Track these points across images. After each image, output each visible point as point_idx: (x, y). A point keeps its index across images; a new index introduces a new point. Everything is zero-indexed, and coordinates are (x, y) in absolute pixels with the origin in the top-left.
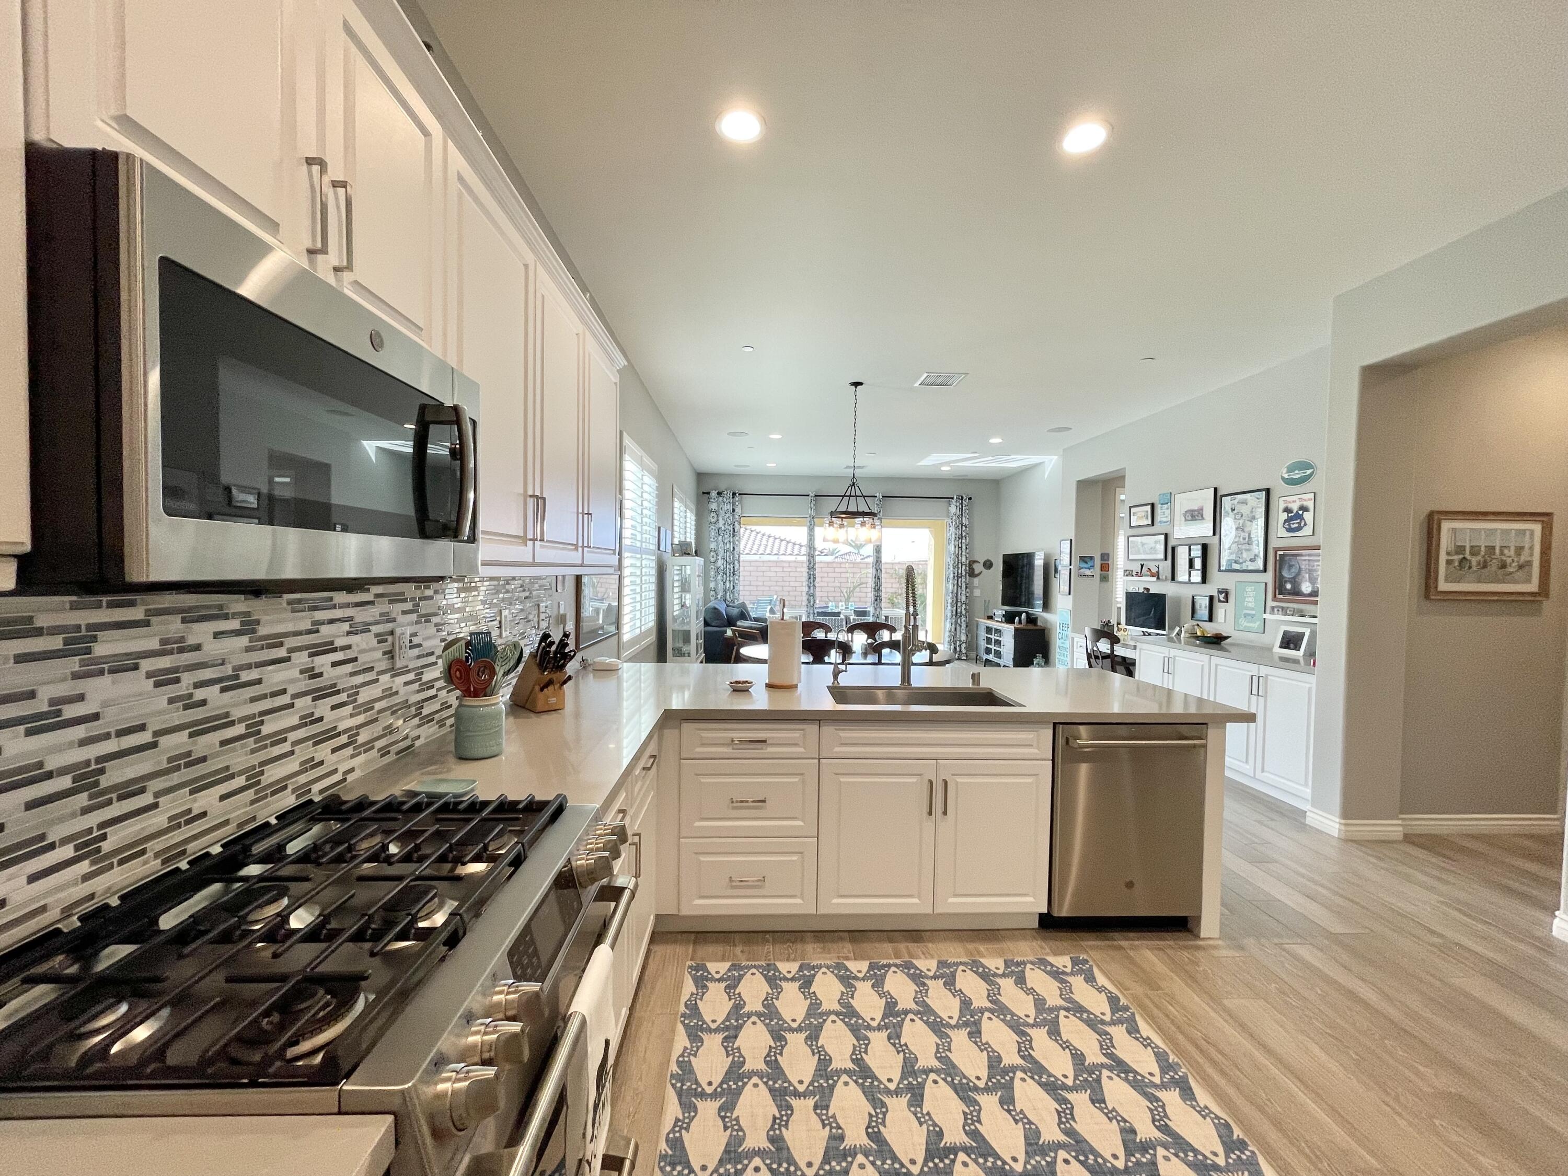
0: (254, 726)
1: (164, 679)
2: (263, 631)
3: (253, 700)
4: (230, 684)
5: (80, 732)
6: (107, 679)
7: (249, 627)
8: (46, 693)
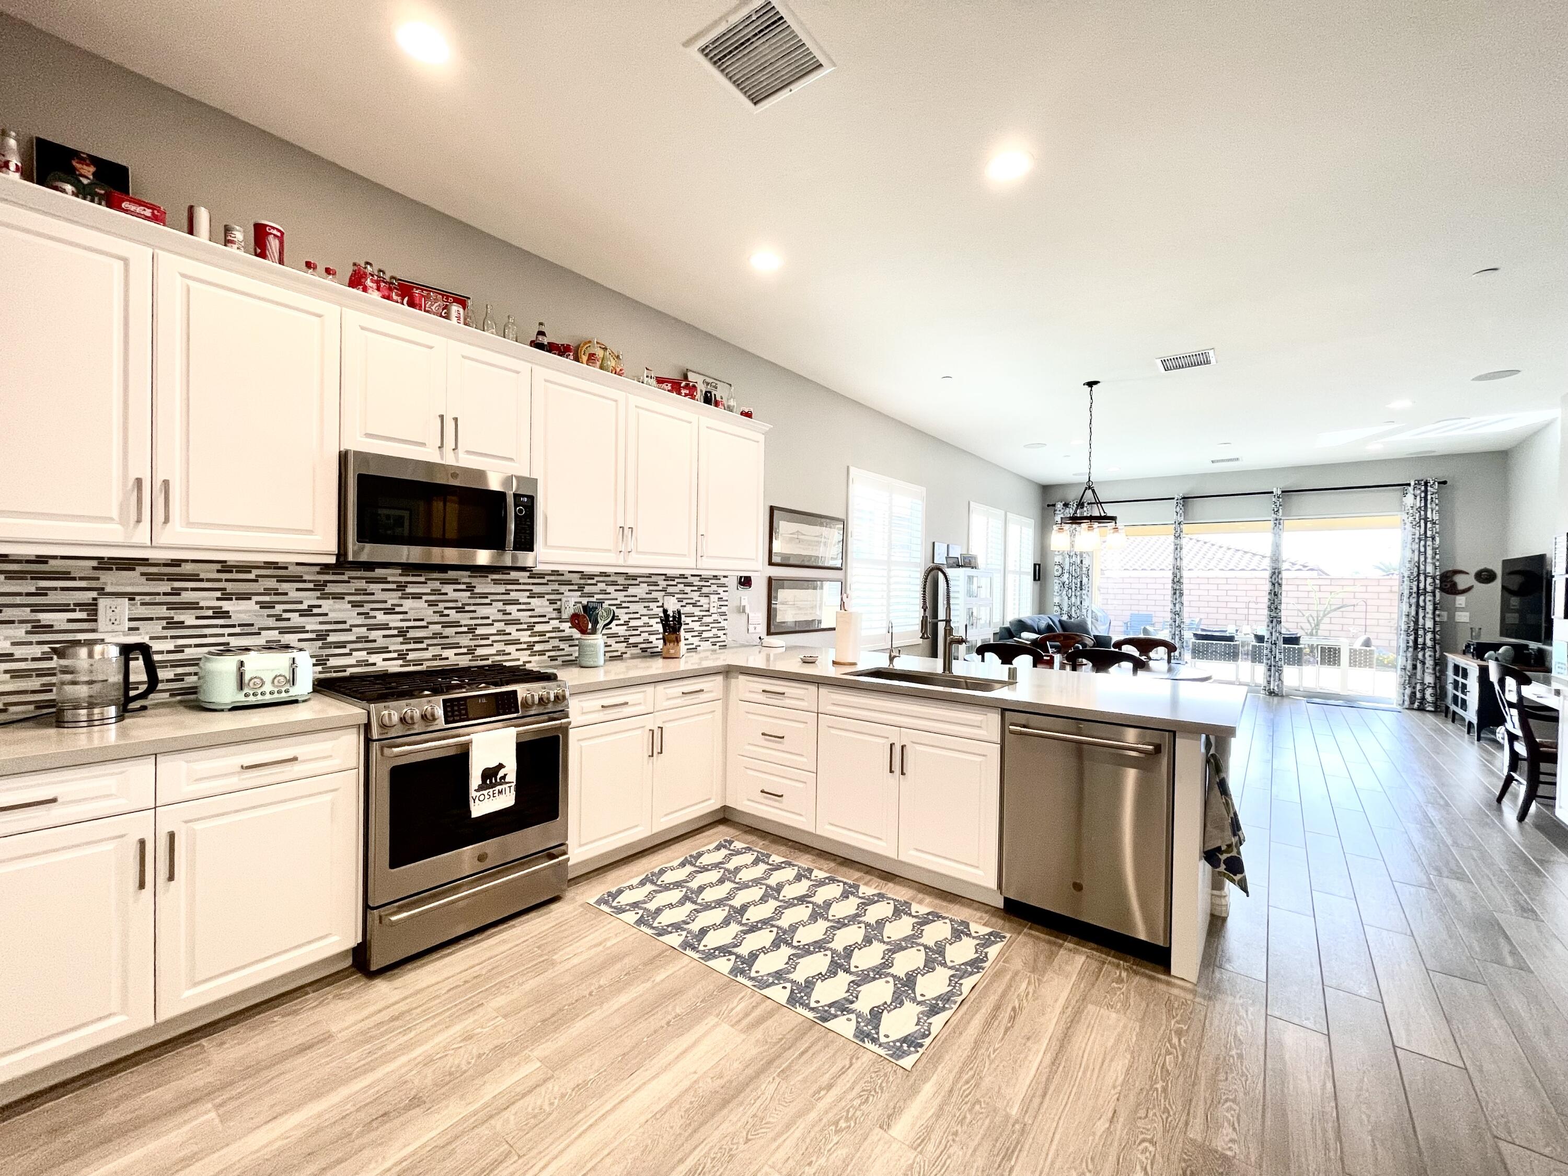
0: (471, 630)
1: (431, 604)
2: (476, 591)
3: (471, 618)
4: (460, 610)
5: (401, 617)
6: (410, 601)
7: (470, 588)
8: (390, 602)
